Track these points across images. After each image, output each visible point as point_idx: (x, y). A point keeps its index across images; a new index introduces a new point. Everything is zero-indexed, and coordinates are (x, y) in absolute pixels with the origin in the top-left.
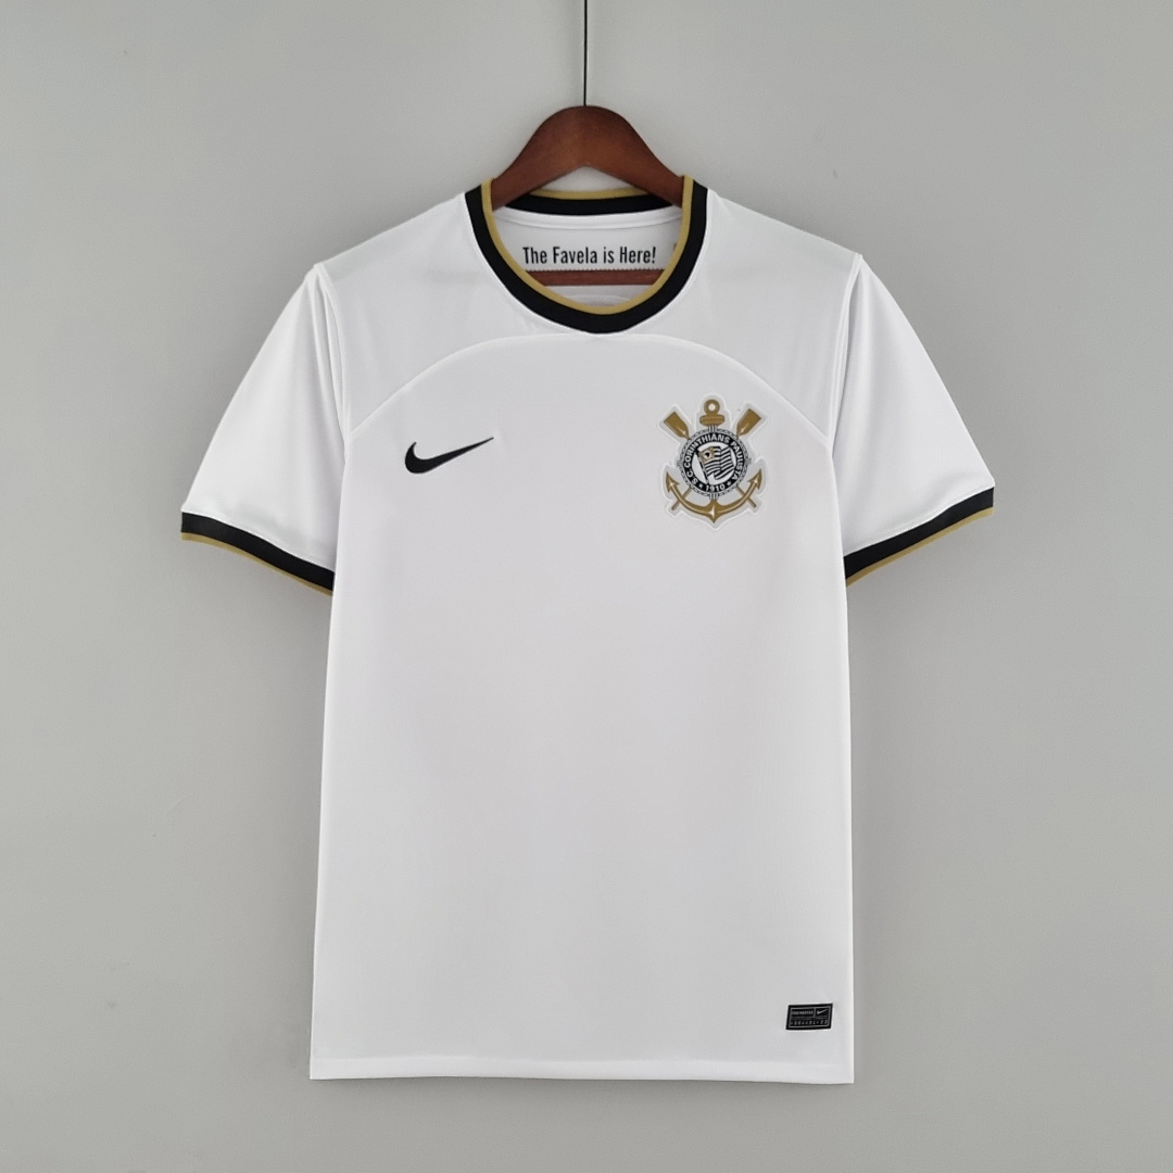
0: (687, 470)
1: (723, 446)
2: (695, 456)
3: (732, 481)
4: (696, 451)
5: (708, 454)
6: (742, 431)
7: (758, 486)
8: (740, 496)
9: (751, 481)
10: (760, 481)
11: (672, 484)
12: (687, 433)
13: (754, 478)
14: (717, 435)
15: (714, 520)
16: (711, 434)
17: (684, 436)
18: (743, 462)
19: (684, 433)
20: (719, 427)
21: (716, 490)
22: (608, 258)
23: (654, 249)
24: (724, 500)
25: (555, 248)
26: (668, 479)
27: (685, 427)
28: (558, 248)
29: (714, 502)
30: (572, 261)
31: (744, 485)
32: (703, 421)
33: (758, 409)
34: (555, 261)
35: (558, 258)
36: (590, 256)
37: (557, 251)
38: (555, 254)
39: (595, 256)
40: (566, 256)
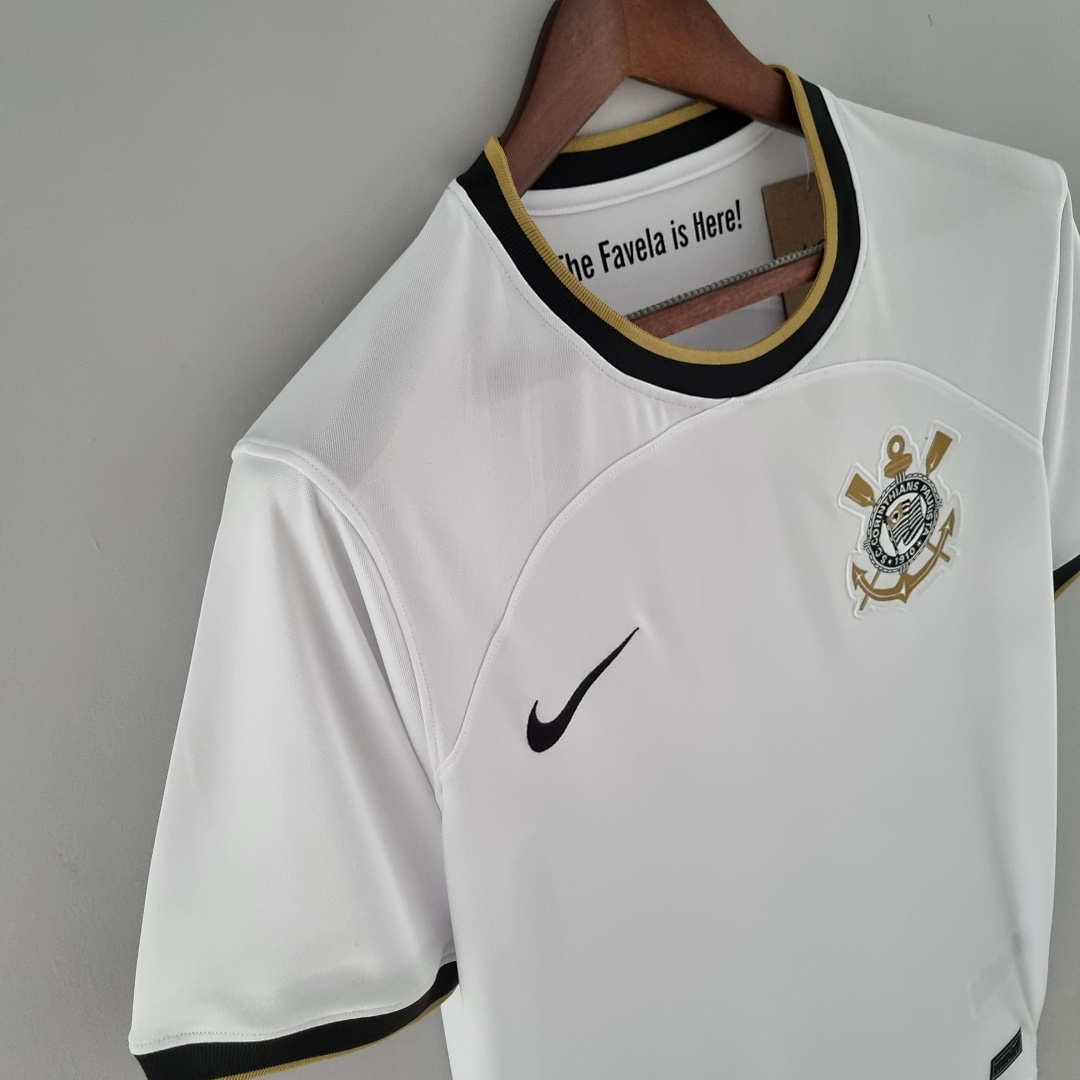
0: (875, 548)
1: (912, 496)
2: (884, 525)
3: (922, 538)
4: (885, 518)
5: (896, 516)
6: (932, 466)
7: (950, 532)
8: (932, 554)
9: (942, 529)
10: (952, 526)
11: (859, 577)
12: (873, 499)
13: (945, 524)
14: (905, 484)
15: (904, 599)
16: (898, 487)
17: (870, 504)
18: (933, 508)
19: (869, 499)
20: (907, 473)
21: (906, 560)
22: (680, 239)
23: (737, 202)
24: (913, 569)
25: (601, 245)
26: (856, 570)
27: (869, 491)
28: (607, 243)
29: (904, 576)
30: (632, 261)
31: (934, 539)
32: (888, 473)
33: (948, 429)
34: (606, 270)
35: (610, 261)
36: (654, 243)
37: (607, 249)
38: (604, 256)
39: (662, 241)
40: (620, 254)
